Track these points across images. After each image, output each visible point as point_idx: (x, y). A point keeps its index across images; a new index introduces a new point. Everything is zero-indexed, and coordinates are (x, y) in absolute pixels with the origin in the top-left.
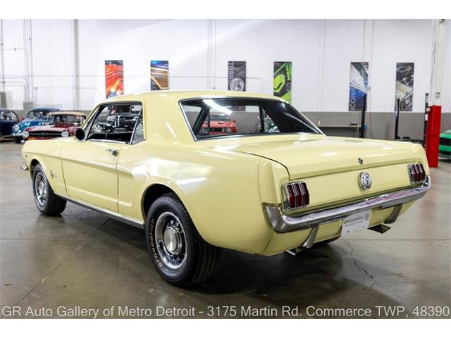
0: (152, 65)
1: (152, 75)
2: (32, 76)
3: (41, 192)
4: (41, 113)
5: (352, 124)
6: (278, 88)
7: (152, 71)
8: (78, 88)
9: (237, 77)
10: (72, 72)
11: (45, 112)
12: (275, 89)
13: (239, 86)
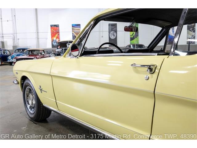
0: (73, 27)
1: (73, 31)
2: (16, 33)
3: (30, 102)
4: (22, 50)
5: (167, 51)
6: (132, 35)
7: (73, 29)
8: (38, 39)
9: (113, 31)
10: (35, 31)
11: (23, 50)
12: (131, 36)
13: (114, 35)
